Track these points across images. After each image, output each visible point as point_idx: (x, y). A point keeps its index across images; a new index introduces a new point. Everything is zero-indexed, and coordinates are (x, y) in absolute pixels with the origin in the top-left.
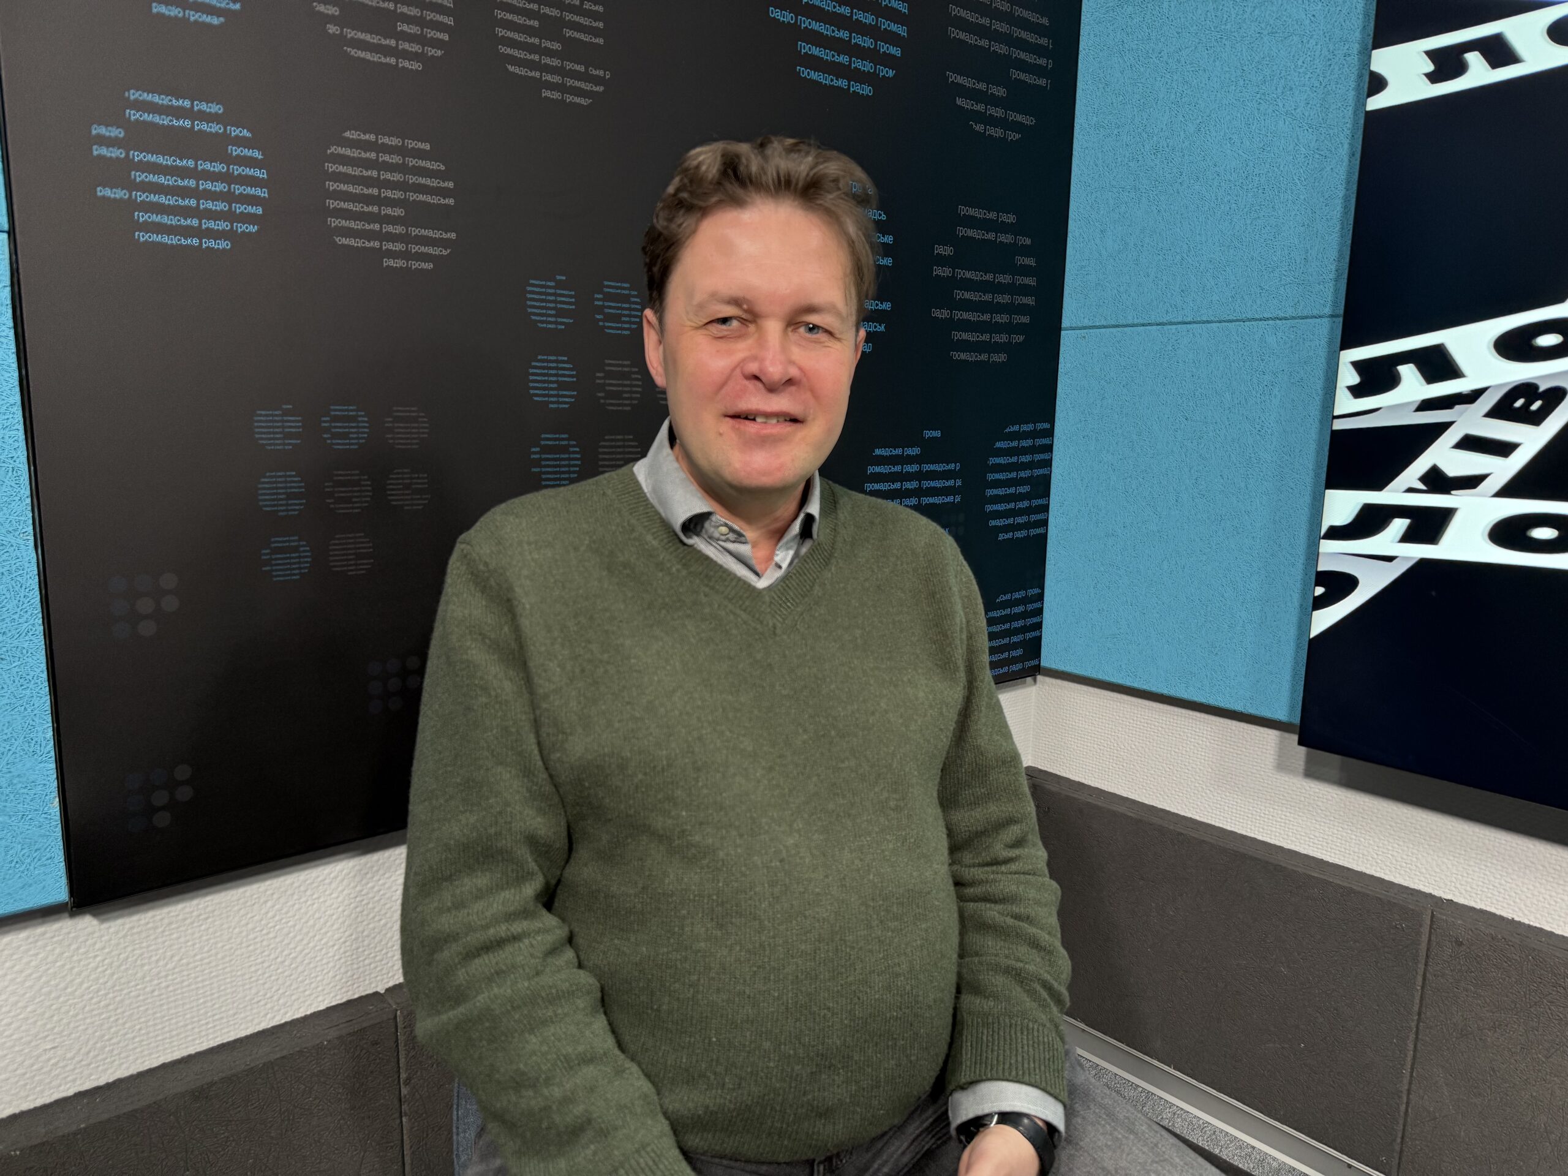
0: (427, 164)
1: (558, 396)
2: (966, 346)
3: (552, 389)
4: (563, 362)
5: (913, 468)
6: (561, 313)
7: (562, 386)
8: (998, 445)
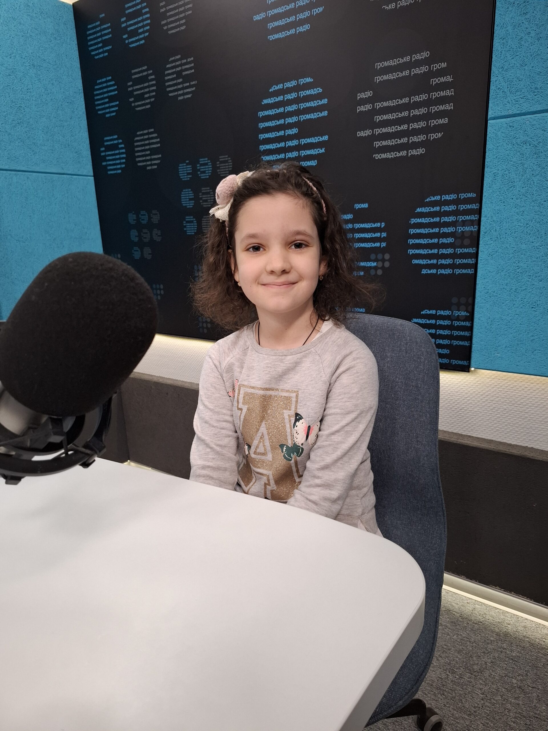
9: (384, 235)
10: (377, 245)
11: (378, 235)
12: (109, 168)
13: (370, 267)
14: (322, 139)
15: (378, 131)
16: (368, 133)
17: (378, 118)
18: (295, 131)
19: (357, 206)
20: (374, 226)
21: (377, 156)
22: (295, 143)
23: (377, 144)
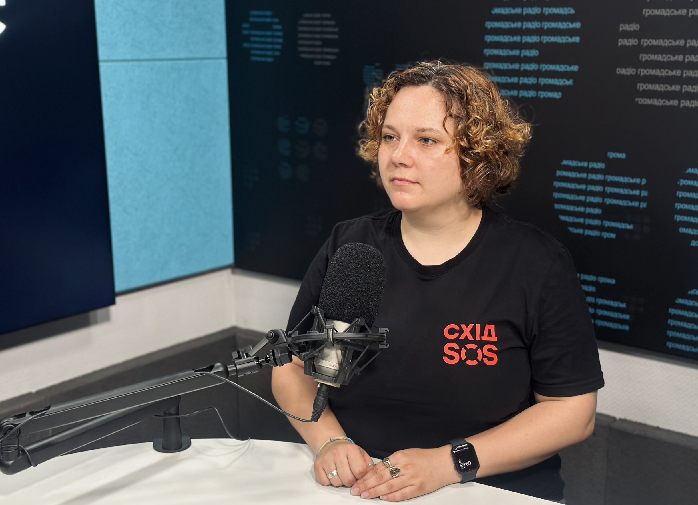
9: (645, 193)
10: (636, 204)
11: (637, 192)
12: (253, 52)
13: (626, 230)
14: (569, 69)
15: (643, 72)
16: (630, 71)
17: (644, 57)
18: (534, 53)
19: (612, 155)
20: (632, 181)
21: (641, 101)
22: (533, 67)
23: (642, 87)
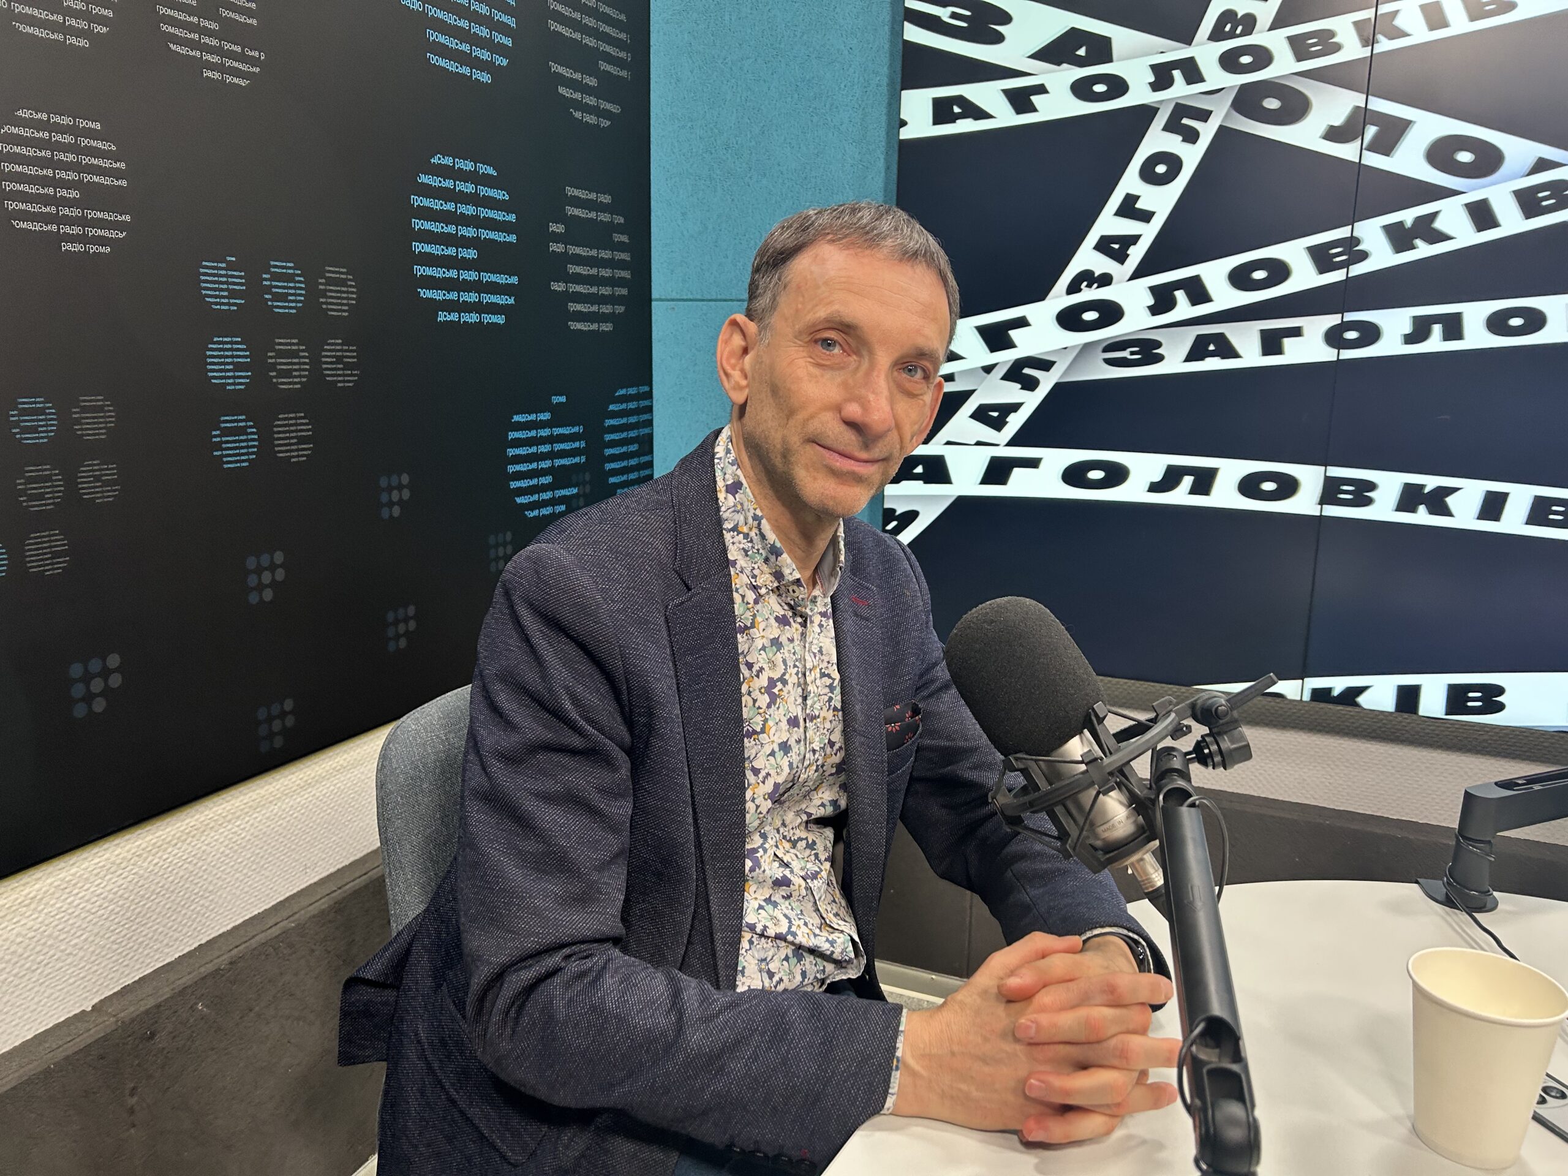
0: (99, 145)
1: (234, 377)
2: (580, 317)
3: (229, 371)
4: (237, 343)
5: (544, 433)
6: (233, 294)
7: (238, 367)
8: (612, 407)
